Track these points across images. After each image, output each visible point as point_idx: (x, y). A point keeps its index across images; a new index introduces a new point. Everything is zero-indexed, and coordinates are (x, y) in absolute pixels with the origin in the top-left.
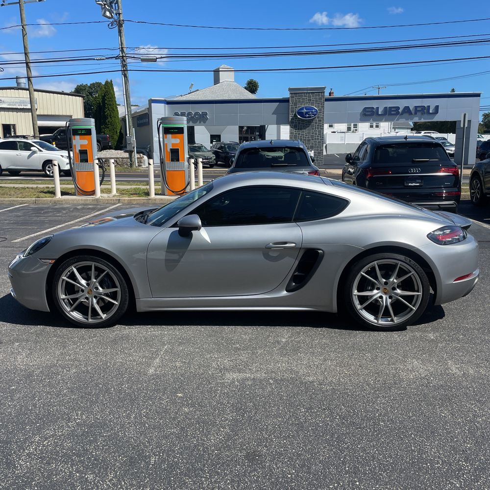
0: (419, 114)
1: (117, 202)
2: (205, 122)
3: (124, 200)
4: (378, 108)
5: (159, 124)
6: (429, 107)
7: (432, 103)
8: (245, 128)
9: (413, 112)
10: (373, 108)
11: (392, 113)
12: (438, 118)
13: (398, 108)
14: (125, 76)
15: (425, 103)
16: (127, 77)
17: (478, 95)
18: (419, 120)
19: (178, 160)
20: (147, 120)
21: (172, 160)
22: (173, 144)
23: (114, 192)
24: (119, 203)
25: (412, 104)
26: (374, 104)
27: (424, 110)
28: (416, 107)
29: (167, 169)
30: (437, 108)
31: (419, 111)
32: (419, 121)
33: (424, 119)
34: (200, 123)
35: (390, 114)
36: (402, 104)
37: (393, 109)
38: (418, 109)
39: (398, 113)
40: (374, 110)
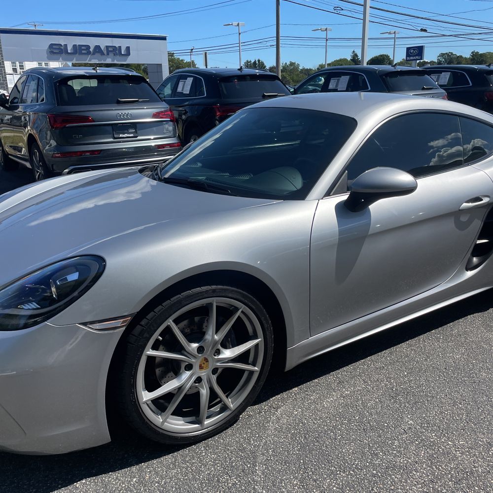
0: (111, 54)
4: (66, 45)
6: (120, 47)
7: (123, 43)
9: (105, 52)
10: (61, 45)
11: (83, 52)
12: (130, 60)
13: (88, 47)
15: (116, 42)
17: (164, 38)
18: (112, 61)
25: (104, 43)
26: (61, 40)
27: (116, 51)
28: (107, 47)
30: (128, 49)
31: (111, 51)
32: (112, 63)
33: (117, 61)
35: (81, 53)
36: (92, 42)
37: (83, 48)
38: (110, 49)
39: (89, 53)
40: (62, 48)
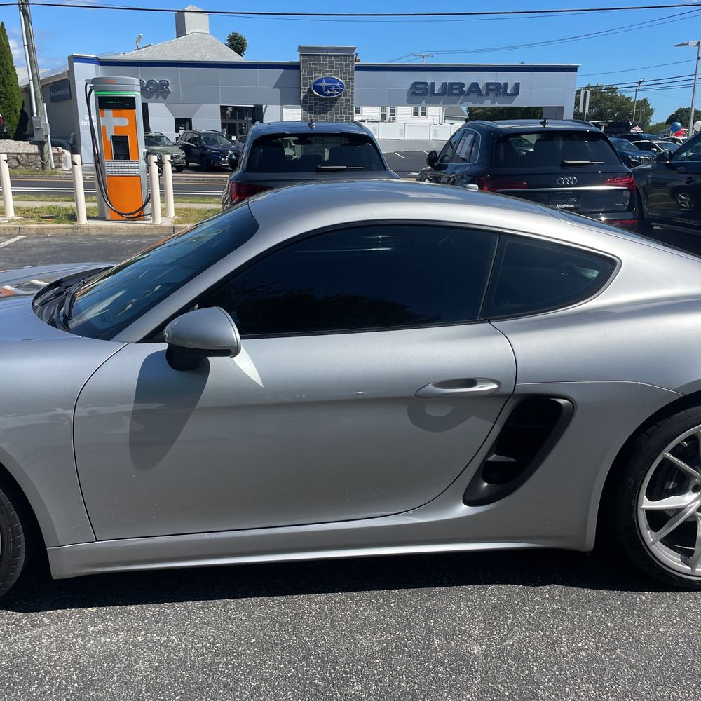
0: (492, 94)
1: (17, 232)
2: (165, 97)
3: (30, 229)
4: (433, 84)
5: (88, 89)
6: (506, 84)
7: (509, 79)
8: (230, 110)
9: (484, 92)
10: (426, 84)
11: (454, 92)
12: (518, 102)
13: (462, 85)
14: (25, 13)
15: (501, 78)
16: (28, 16)
17: (574, 69)
18: (492, 104)
19: (127, 157)
20: (68, 90)
21: (117, 157)
22: (116, 128)
23: (11, 213)
24: (20, 234)
25: (483, 79)
26: (427, 77)
27: (499, 89)
28: (488, 84)
29: (107, 173)
30: (517, 86)
31: (492, 90)
32: (493, 106)
33: (499, 103)
34: (157, 98)
35: (451, 94)
36: (467, 79)
37: (454, 86)
38: (491, 87)
39: (462, 93)
40: (428, 87)
